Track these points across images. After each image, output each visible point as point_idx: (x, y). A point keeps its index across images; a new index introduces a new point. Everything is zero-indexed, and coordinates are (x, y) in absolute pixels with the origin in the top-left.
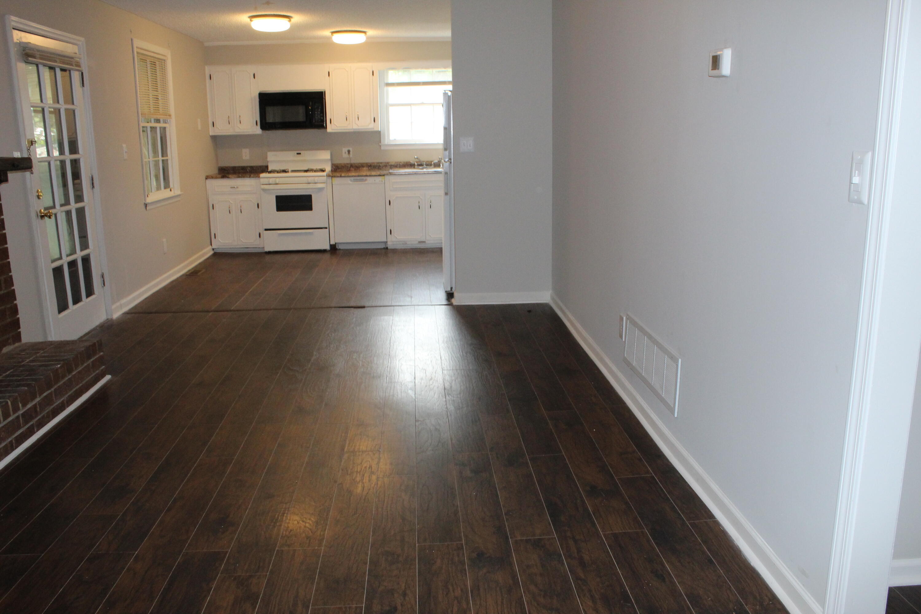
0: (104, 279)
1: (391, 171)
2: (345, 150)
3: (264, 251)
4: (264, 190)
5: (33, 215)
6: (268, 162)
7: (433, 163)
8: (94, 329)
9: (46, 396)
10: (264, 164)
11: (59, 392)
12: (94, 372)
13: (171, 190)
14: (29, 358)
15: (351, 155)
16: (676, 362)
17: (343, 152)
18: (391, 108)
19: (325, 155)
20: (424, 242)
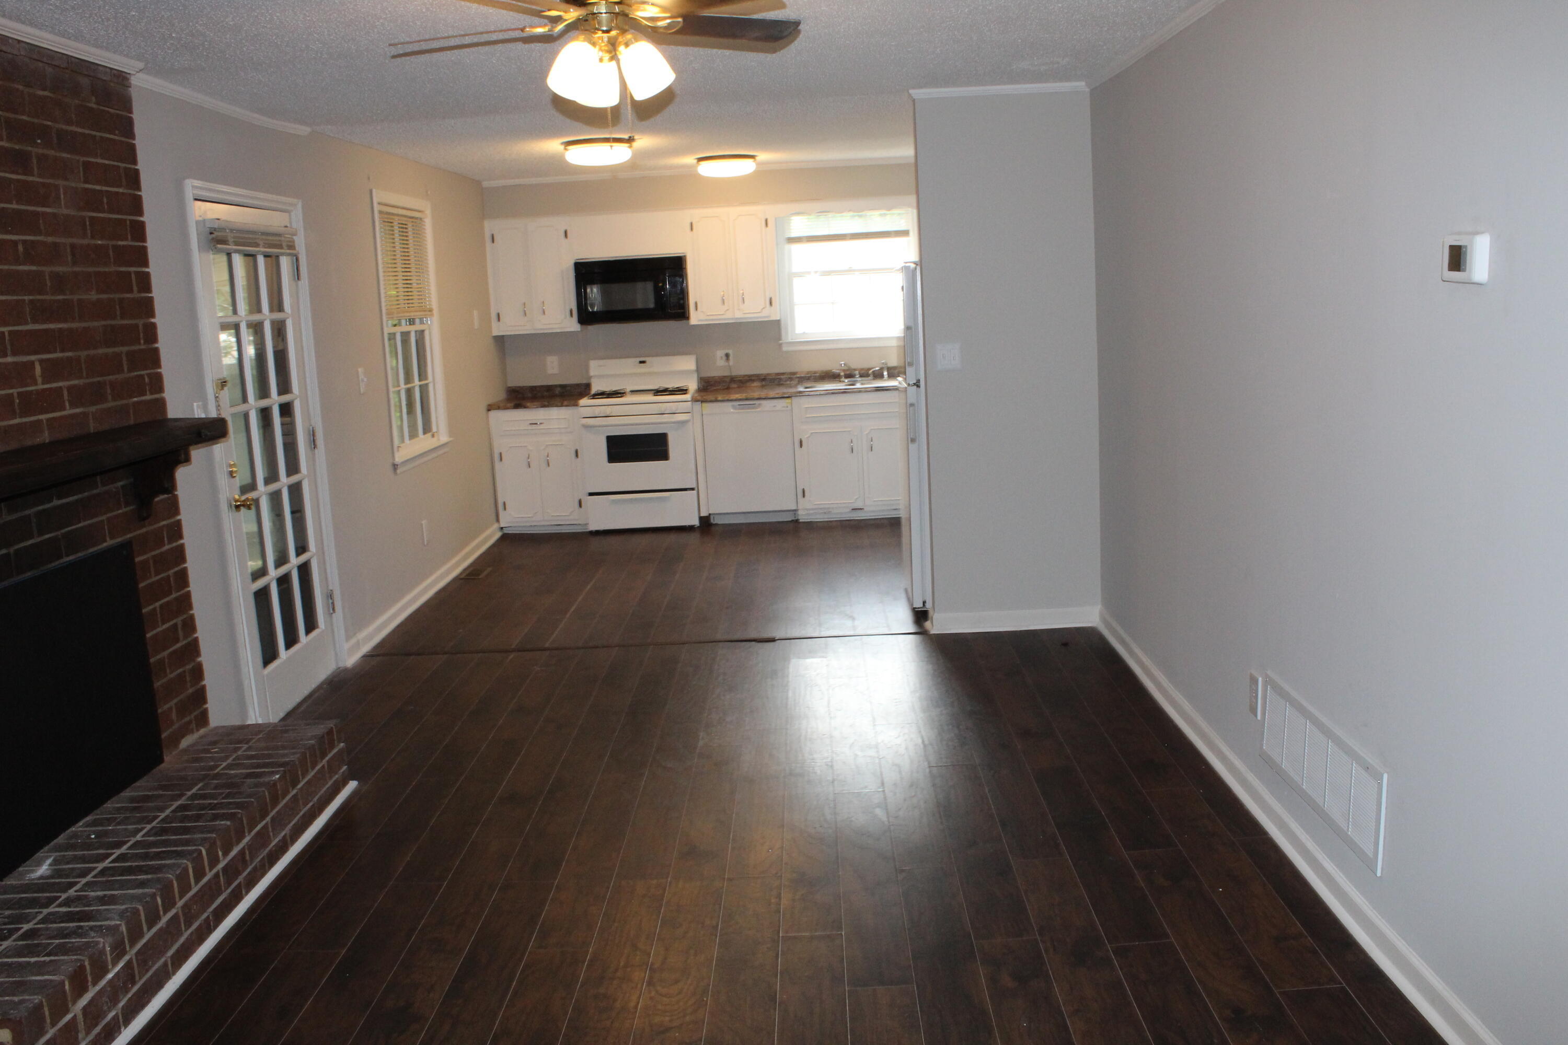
0: (333, 601)
1: (801, 389)
2: (720, 353)
3: (588, 530)
4: (586, 427)
5: (224, 507)
6: (589, 377)
7: (869, 372)
8: (319, 688)
9: (258, 833)
10: (585, 382)
11: (278, 823)
12: (331, 778)
14: (226, 758)
15: (731, 363)
16: (1378, 777)
17: (718, 357)
18: (796, 281)
19: (687, 363)
20: (860, 509)
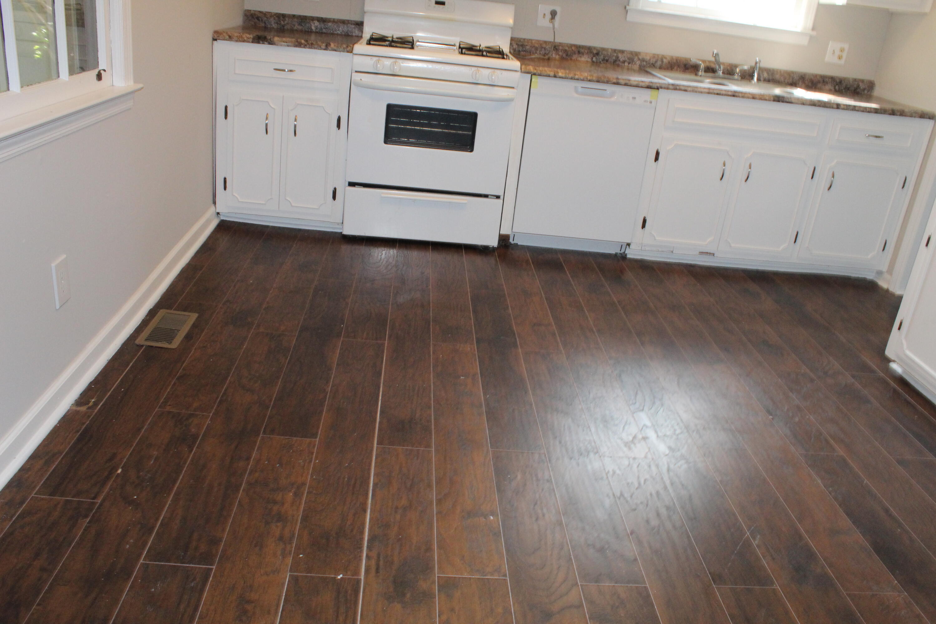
2: (545, 9)
3: (341, 233)
4: (359, 85)
6: (363, 13)
7: (738, 70)
10: (356, 18)
13: (99, 77)
15: (557, 24)
17: (540, 16)
19: (502, 16)
20: (710, 253)
